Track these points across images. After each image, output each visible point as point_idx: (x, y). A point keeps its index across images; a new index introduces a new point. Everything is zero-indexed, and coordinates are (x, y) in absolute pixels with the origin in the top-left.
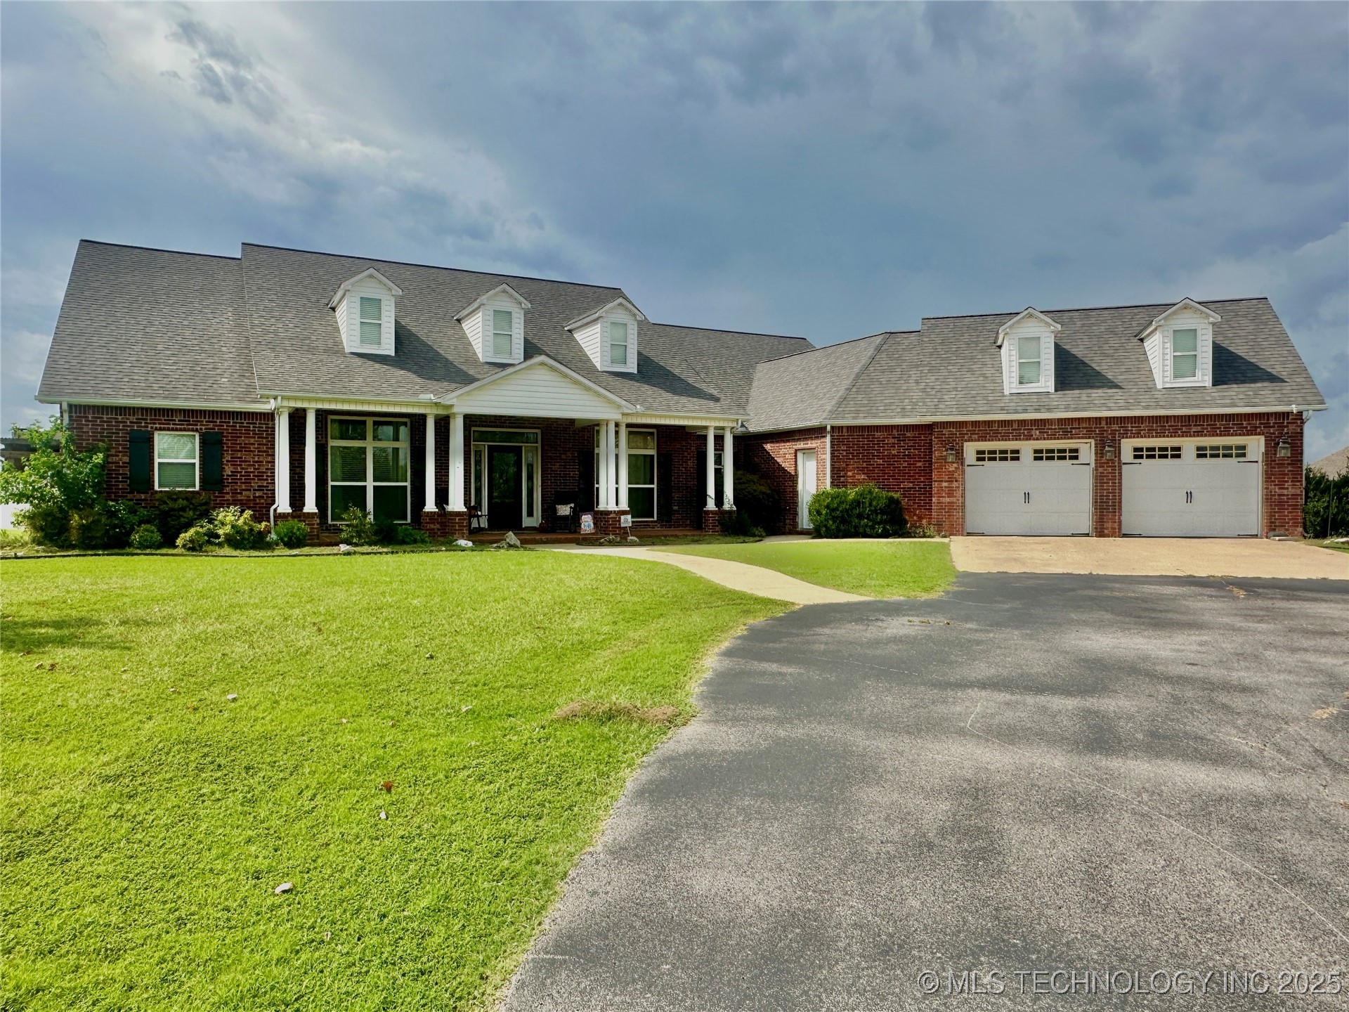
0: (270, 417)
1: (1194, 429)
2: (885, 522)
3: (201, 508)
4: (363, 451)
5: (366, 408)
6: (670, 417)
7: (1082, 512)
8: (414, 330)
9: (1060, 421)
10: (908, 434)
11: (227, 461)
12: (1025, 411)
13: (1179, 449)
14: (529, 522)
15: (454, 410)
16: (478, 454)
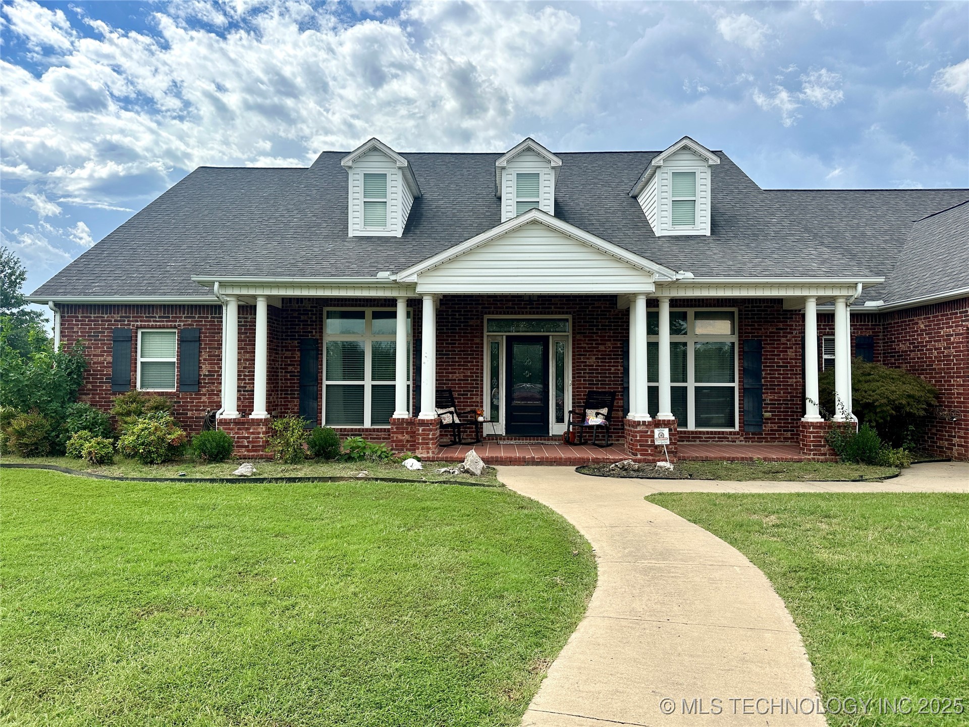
6: (740, 285)
11: (205, 360)
14: (556, 429)
15: (420, 289)
16: (495, 347)
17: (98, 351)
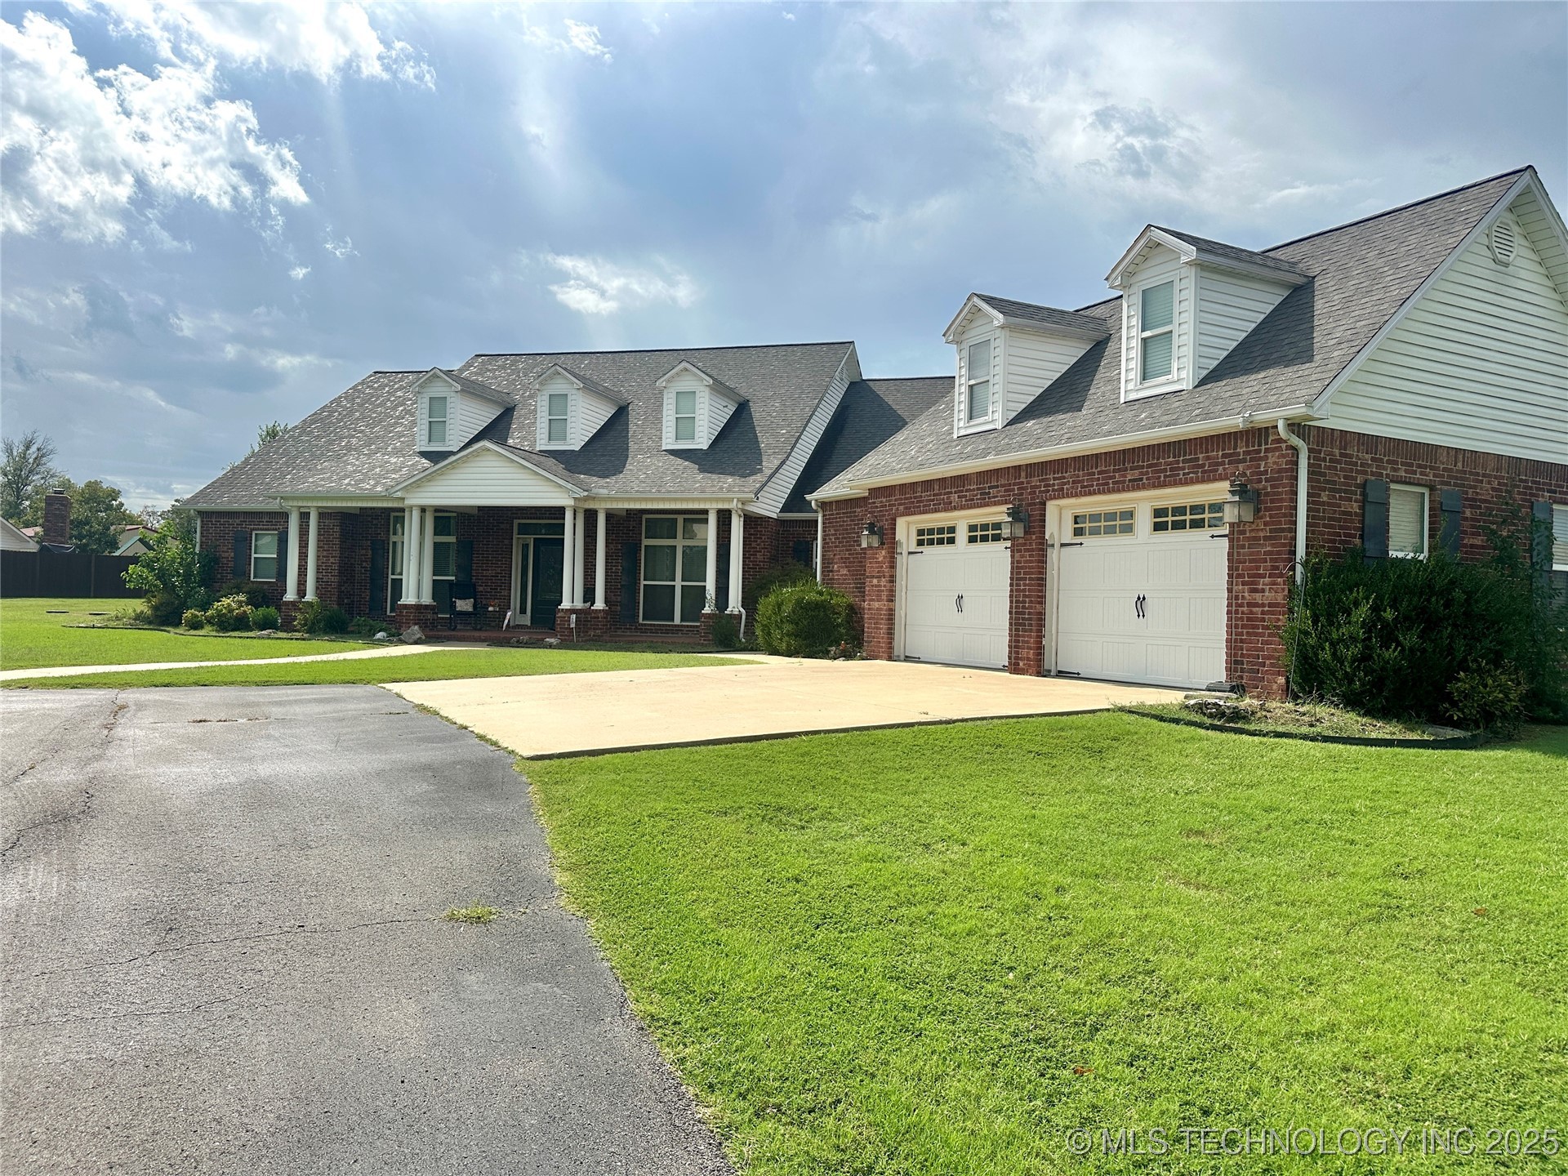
6: (651, 500)
13: (1130, 514)
16: (525, 547)
17: (225, 549)
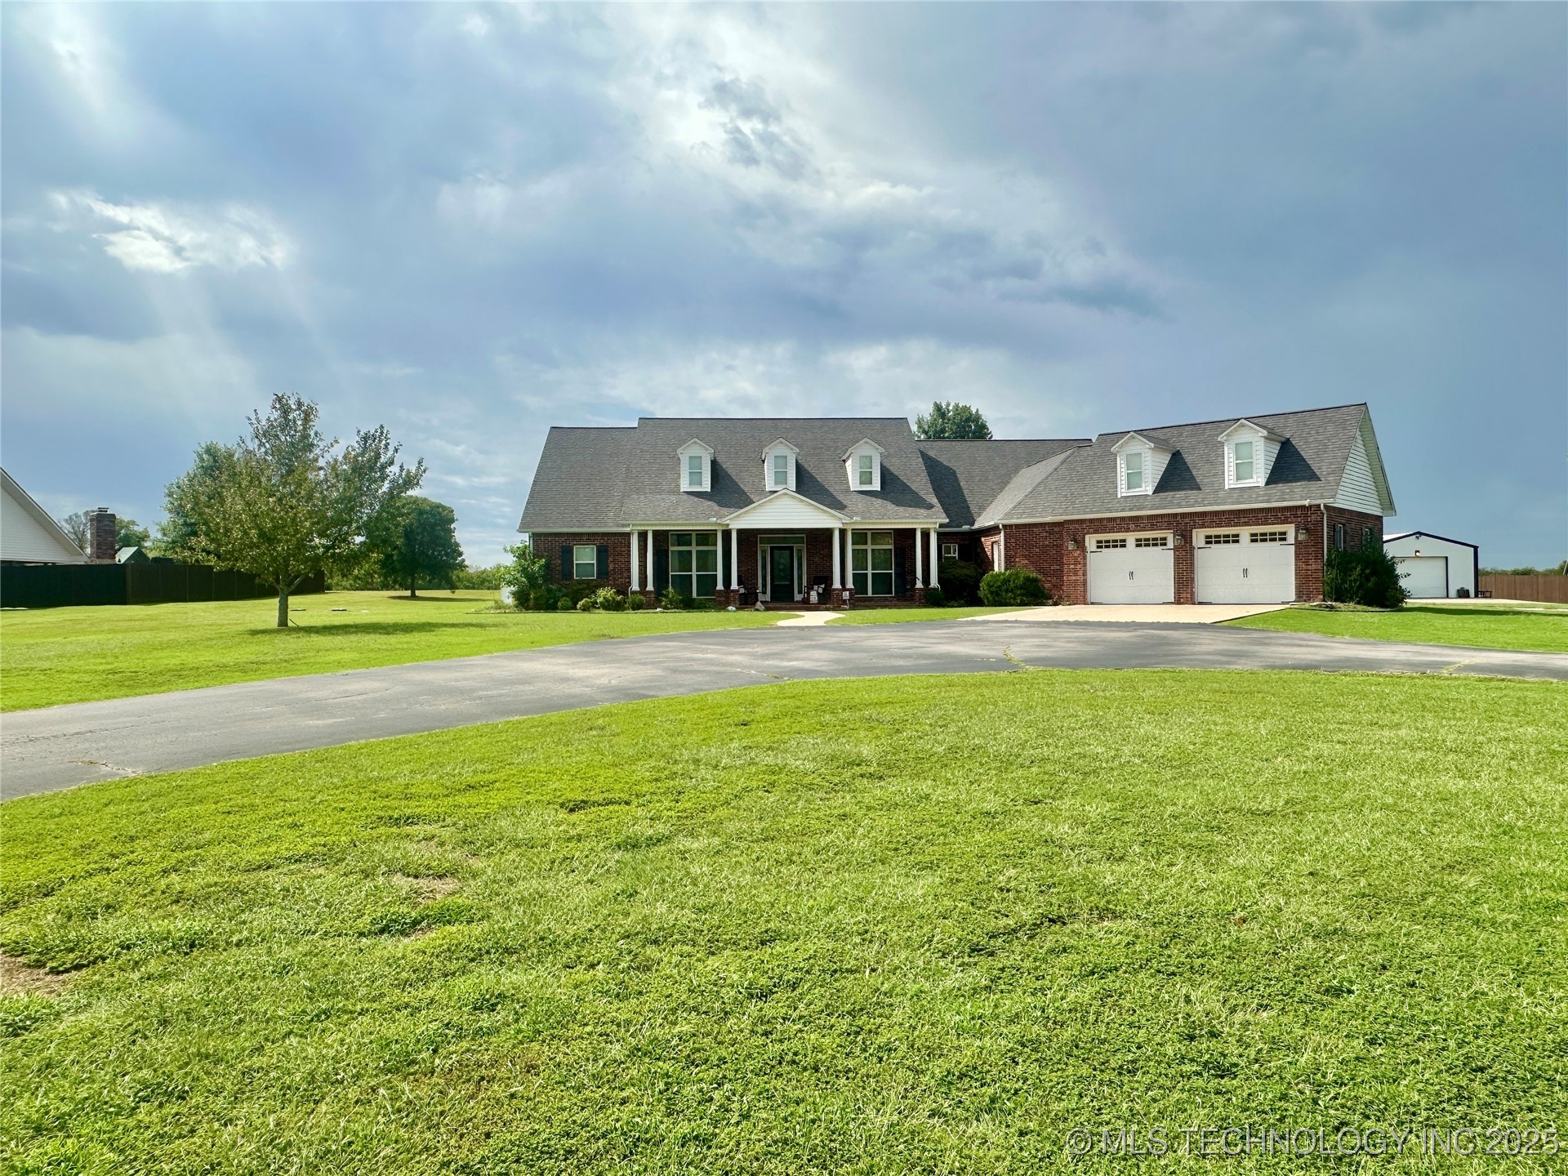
0: (628, 535)
1: (1242, 520)
2: (1023, 595)
3: (591, 588)
4: (690, 552)
5: (691, 528)
6: (883, 523)
7: (1167, 587)
8: (729, 471)
9: (1149, 517)
10: (1056, 529)
11: (610, 562)
12: (1123, 510)
13: (1238, 536)
14: (798, 597)
15: (730, 527)
16: (764, 552)
17: (554, 558)
